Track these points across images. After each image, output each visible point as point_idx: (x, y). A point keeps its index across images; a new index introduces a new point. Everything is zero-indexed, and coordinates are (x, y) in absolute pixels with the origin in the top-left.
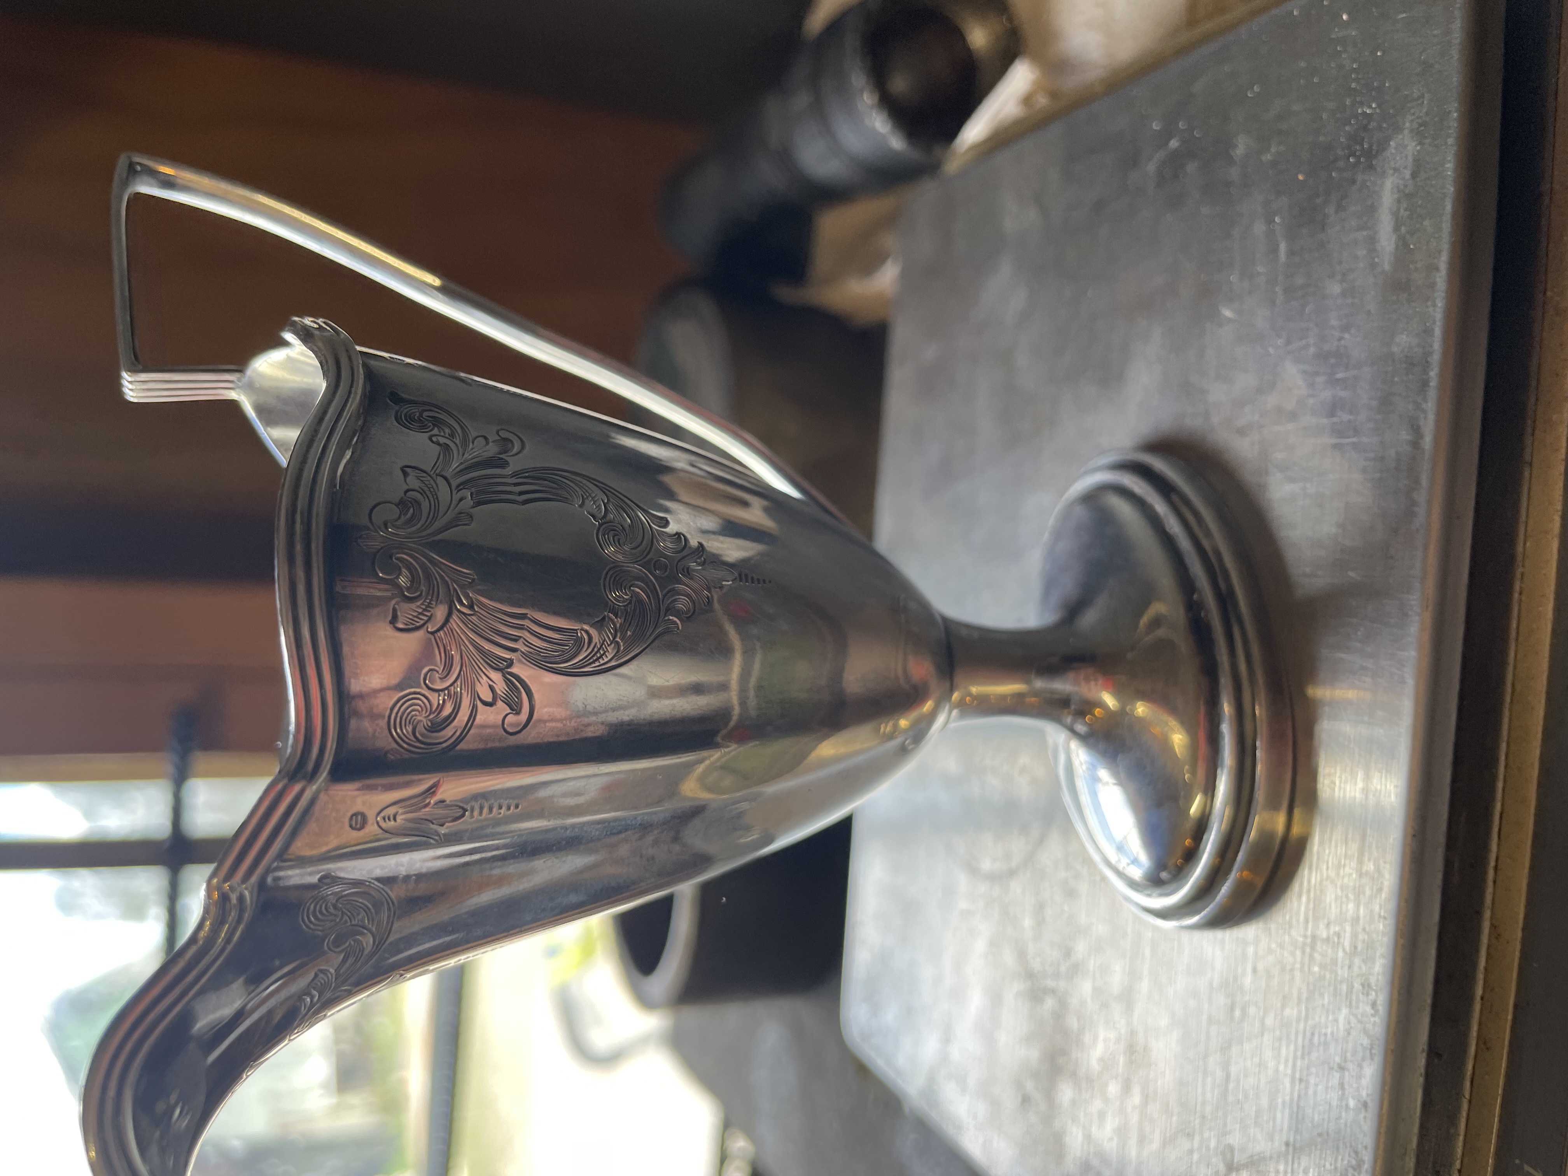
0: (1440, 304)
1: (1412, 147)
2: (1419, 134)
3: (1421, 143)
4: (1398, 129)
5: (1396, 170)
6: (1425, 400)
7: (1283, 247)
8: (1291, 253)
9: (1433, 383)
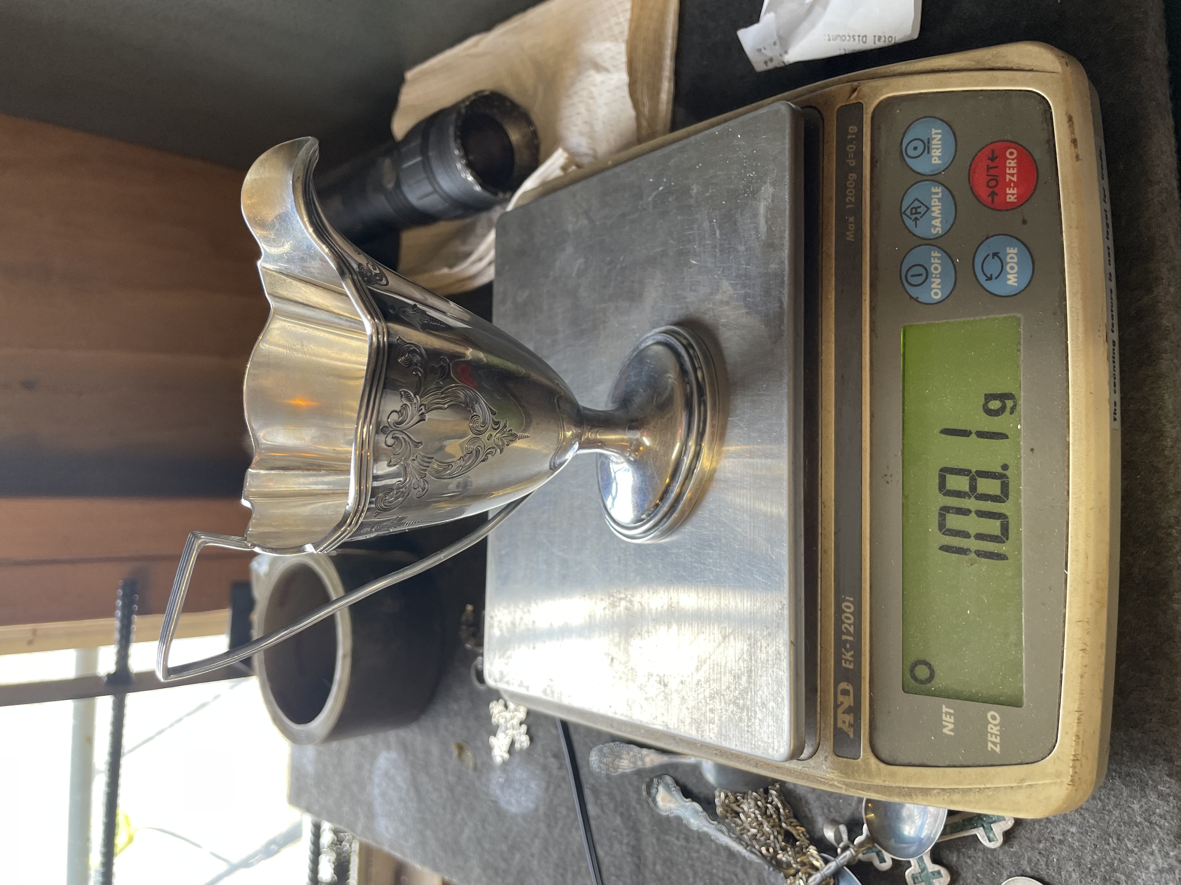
0: (787, 251)
1: (771, 190)
2: (774, 184)
3: (775, 189)
4: (765, 183)
5: (764, 199)
6: (784, 289)
7: (718, 232)
8: (721, 234)
9: (786, 282)
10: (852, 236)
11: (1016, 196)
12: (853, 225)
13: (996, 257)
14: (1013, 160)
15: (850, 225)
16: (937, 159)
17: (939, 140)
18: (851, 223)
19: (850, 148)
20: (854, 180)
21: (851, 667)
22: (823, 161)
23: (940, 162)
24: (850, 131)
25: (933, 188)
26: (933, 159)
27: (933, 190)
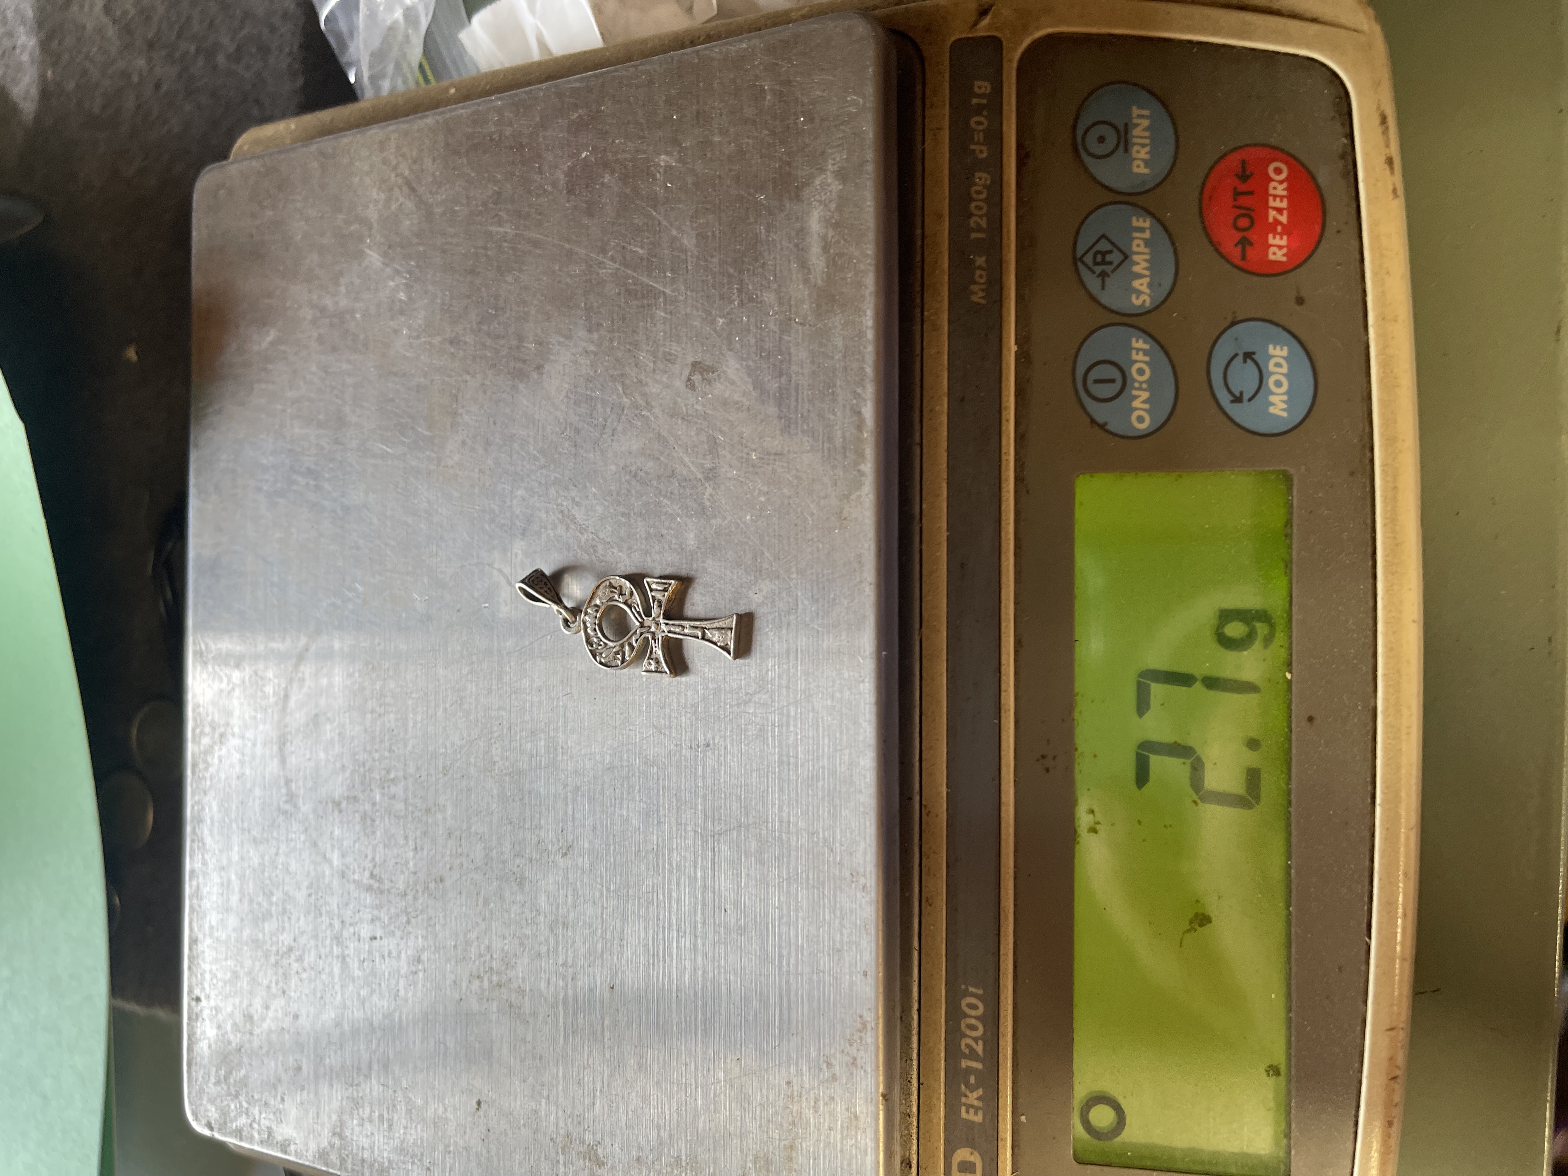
1: (835, 186)
3: (843, 184)
4: (821, 170)
5: (821, 202)
10: (981, 294)
11: (1284, 251)
12: (984, 273)
13: (1249, 361)
14: (1281, 182)
15: (978, 272)
16: (1141, 164)
17: (1145, 129)
18: (980, 268)
19: (979, 123)
20: (985, 186)
21: (979, 1118)
22: (923, 143)
23: (1146, 171)
24: (977, 90)
25: (1134, 219)
26: (1136, 163)
27: (1137, 222)
